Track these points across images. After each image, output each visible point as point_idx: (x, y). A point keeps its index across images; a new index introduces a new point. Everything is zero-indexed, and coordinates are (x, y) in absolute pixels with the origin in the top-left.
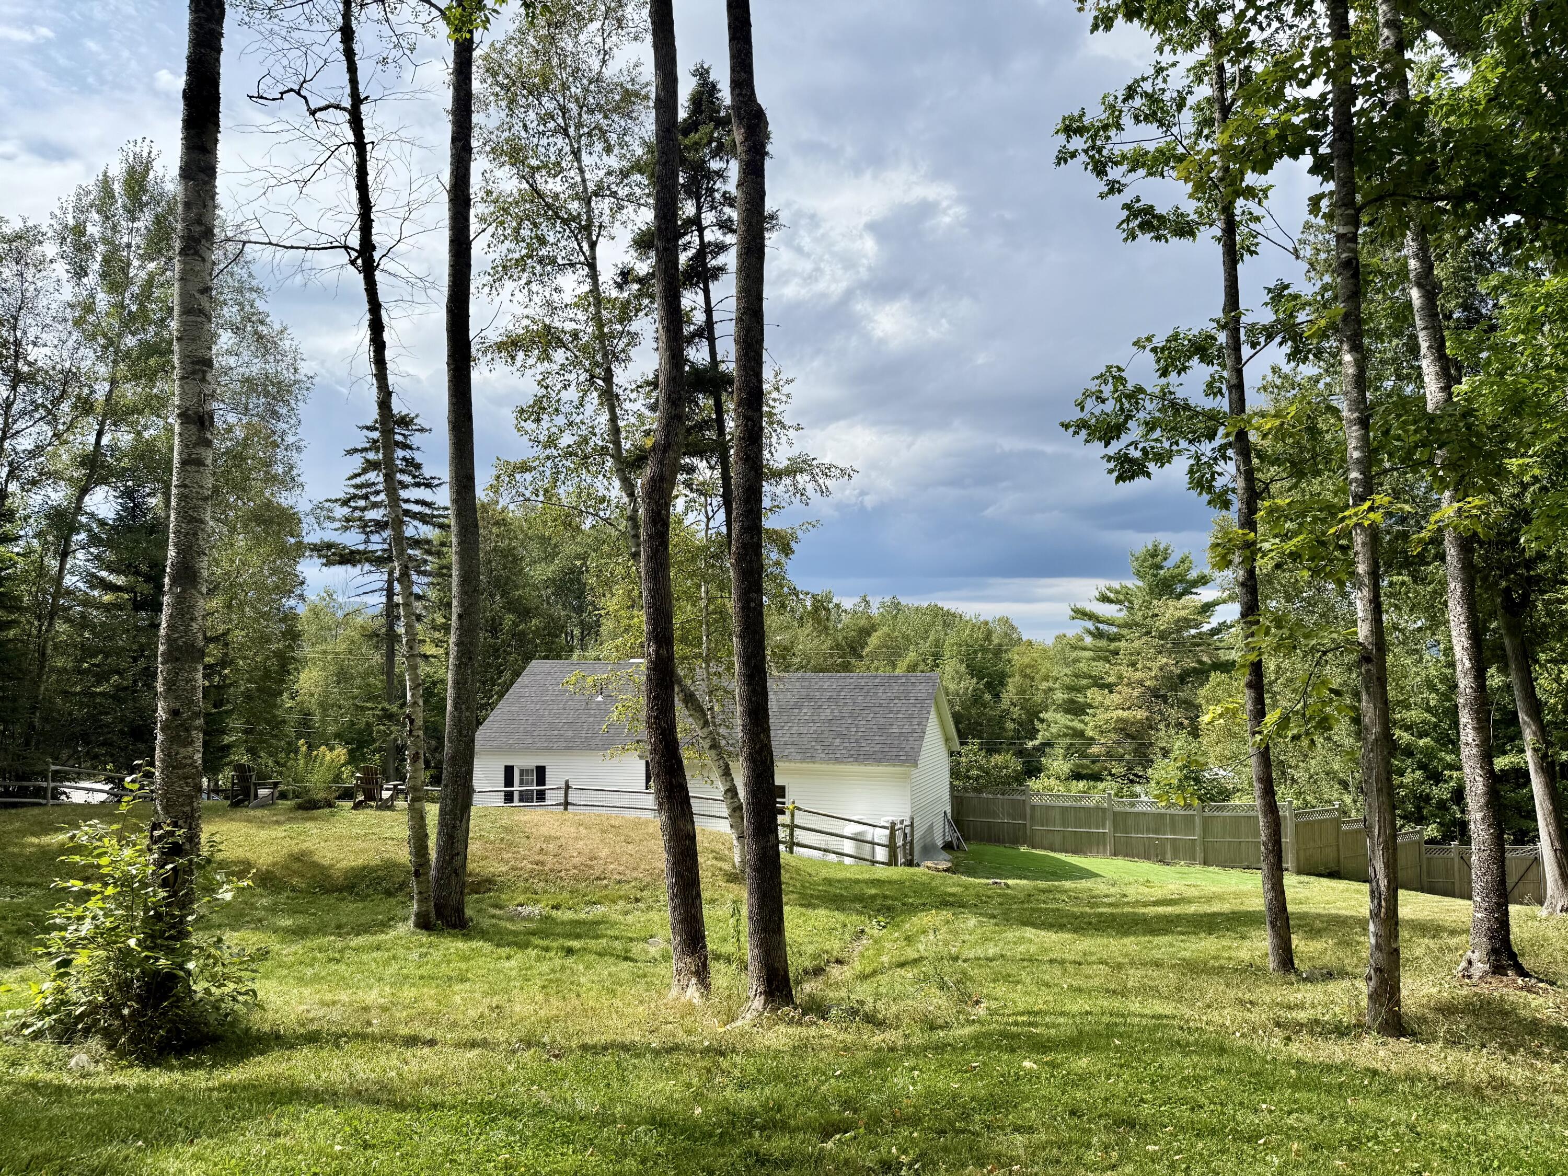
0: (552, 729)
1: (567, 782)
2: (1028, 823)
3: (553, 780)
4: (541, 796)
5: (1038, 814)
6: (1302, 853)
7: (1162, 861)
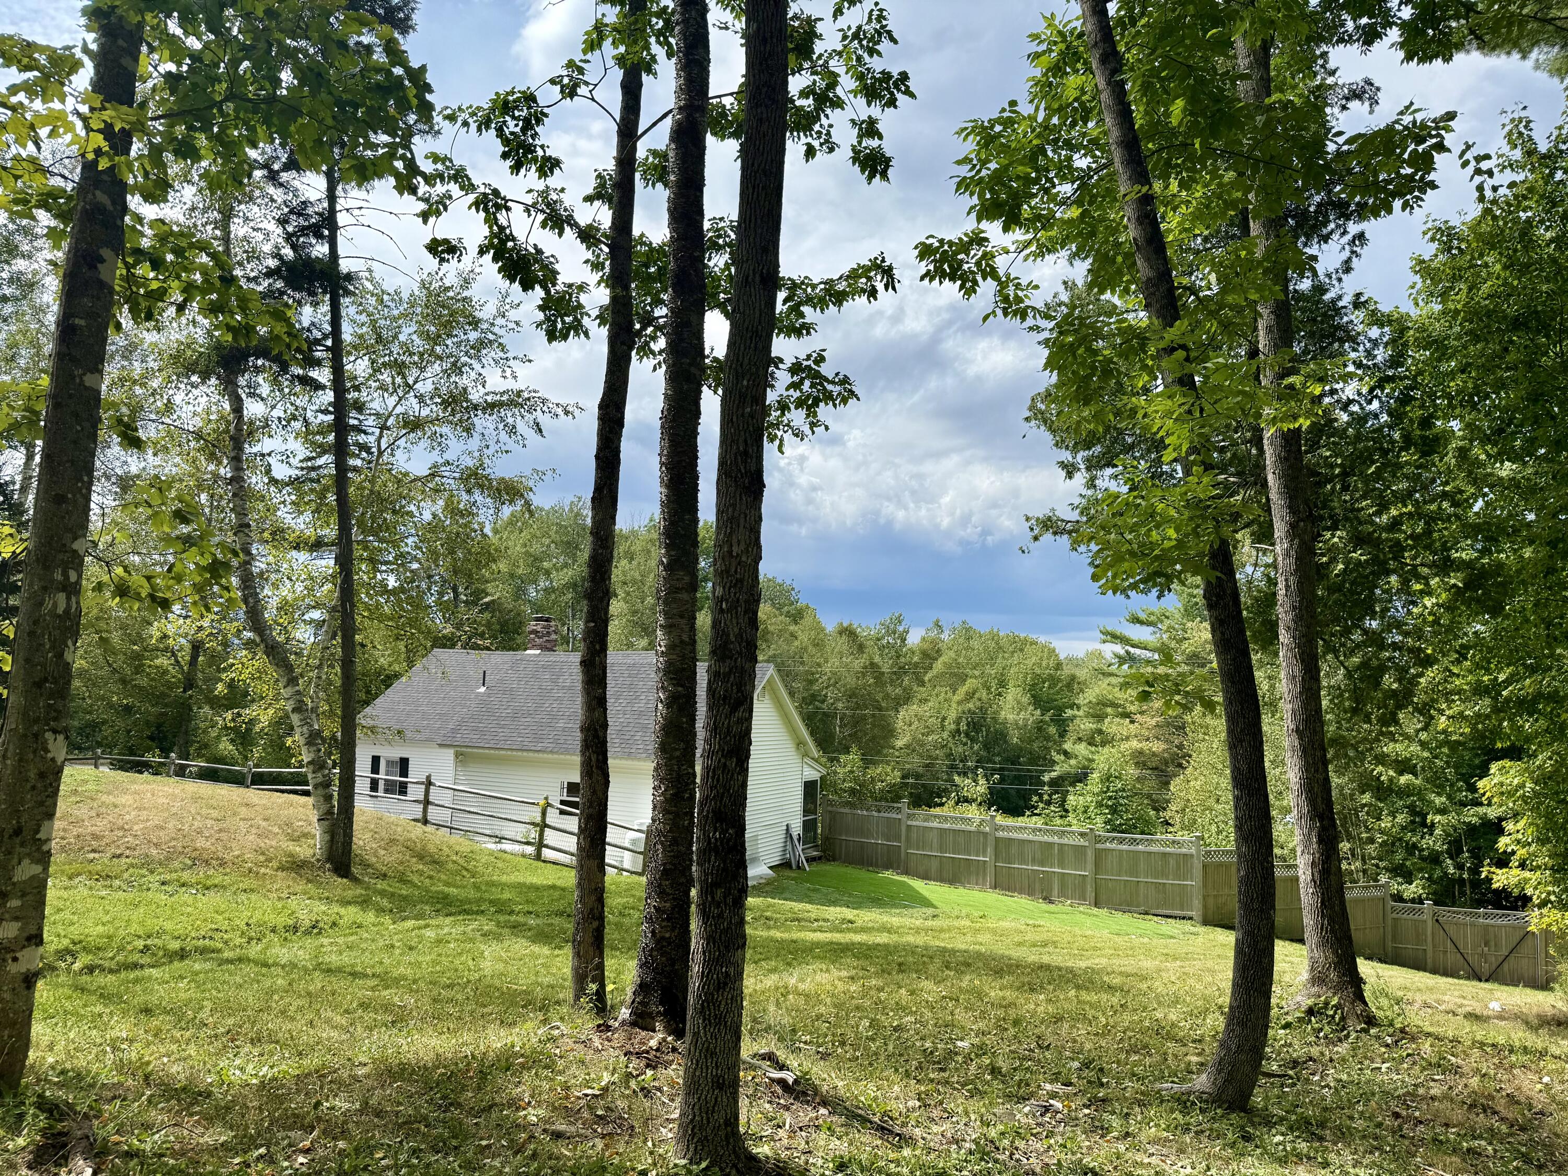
0: (423, 719)
1: (429, 777)
2: (903, 845)
3: (416, 774)
4: (403, 789)
5: (914, 836)
6: (1211, 901)
7: (1048, 900)
